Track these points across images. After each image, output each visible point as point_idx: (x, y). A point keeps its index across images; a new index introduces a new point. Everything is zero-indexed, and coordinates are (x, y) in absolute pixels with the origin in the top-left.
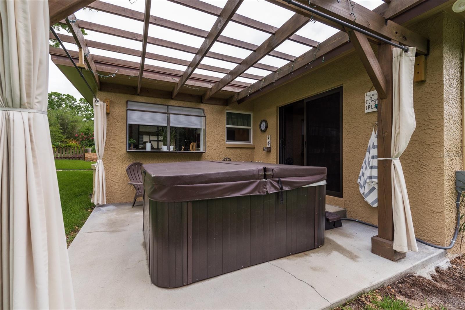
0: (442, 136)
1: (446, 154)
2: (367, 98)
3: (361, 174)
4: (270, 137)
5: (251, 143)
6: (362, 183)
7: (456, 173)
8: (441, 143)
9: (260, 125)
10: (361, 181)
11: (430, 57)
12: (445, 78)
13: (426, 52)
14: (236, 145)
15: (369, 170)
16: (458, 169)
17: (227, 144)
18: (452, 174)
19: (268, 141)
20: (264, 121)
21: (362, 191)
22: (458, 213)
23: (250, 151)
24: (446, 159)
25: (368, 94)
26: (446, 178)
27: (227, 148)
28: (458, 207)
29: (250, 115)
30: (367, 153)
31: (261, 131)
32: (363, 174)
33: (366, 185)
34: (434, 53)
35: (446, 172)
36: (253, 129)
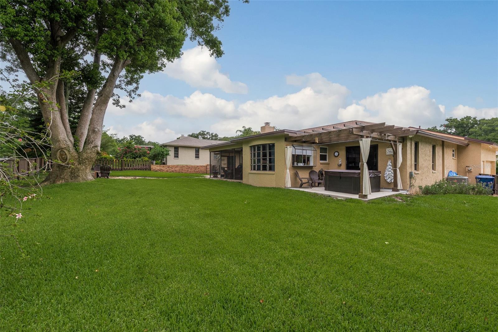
0: (407, 163)
1: (408, 167)
2: (387, 150)
3: (385, 173)
4: (341, 159)
5: (327, 161)
6: (386, 176)
7: (410, 172)
8: (407, 164)
9: (334, 153)
10: (386, 175)
11: (404, 143)
12: (408, 148)
13: (403, 141)
14: (322, 162)
15: (388, 172)
16: (410, 171)
17: (320, 162)
18: (409, 172)
19: (339, 161)
20: (337, 152)
21: (386, 178)
22: (410, 182)
23: (328, 165)
24: (408, 169)
25: (387, 149)
26: (408, 173)
27: (321, 164)
28: (410, 181)
29: (326, 148)
30: (387, 167)
31: (335, 156)
32: (386, 173)
33: (388, 176)
34: (405, 142)
35: (408, 172)
36: (328, 155)
